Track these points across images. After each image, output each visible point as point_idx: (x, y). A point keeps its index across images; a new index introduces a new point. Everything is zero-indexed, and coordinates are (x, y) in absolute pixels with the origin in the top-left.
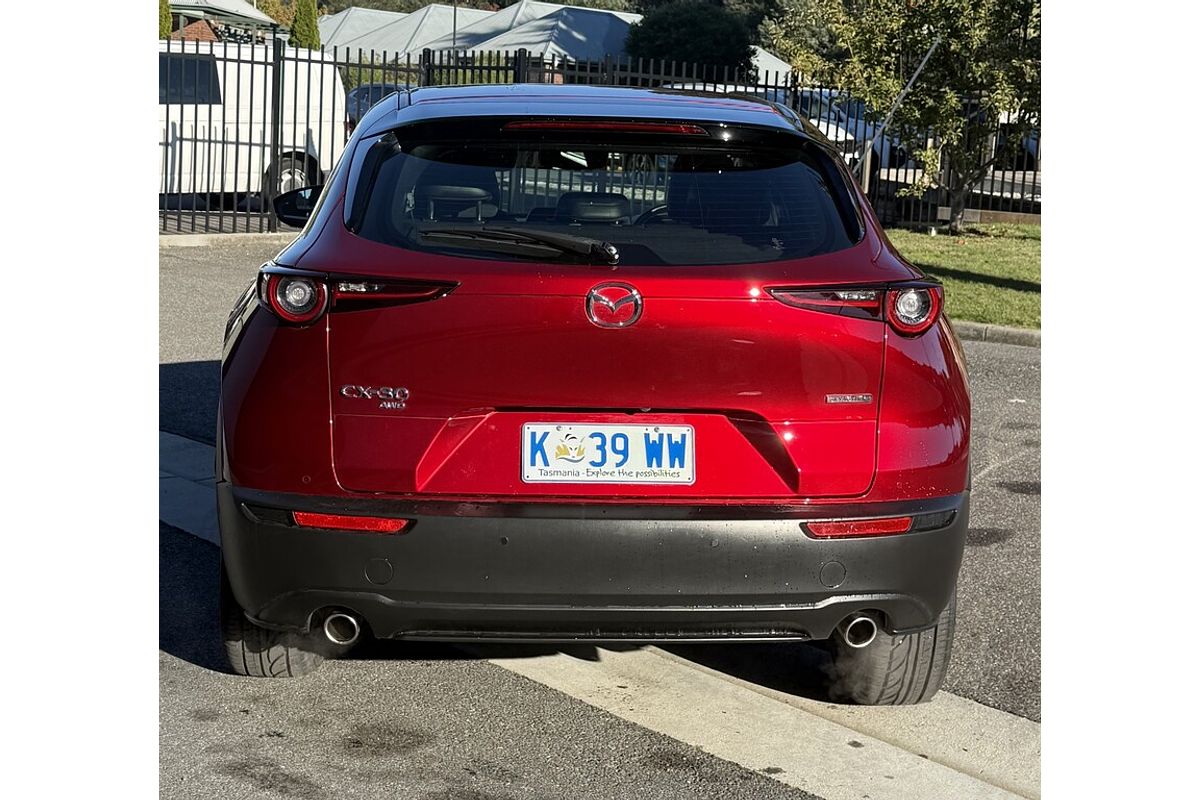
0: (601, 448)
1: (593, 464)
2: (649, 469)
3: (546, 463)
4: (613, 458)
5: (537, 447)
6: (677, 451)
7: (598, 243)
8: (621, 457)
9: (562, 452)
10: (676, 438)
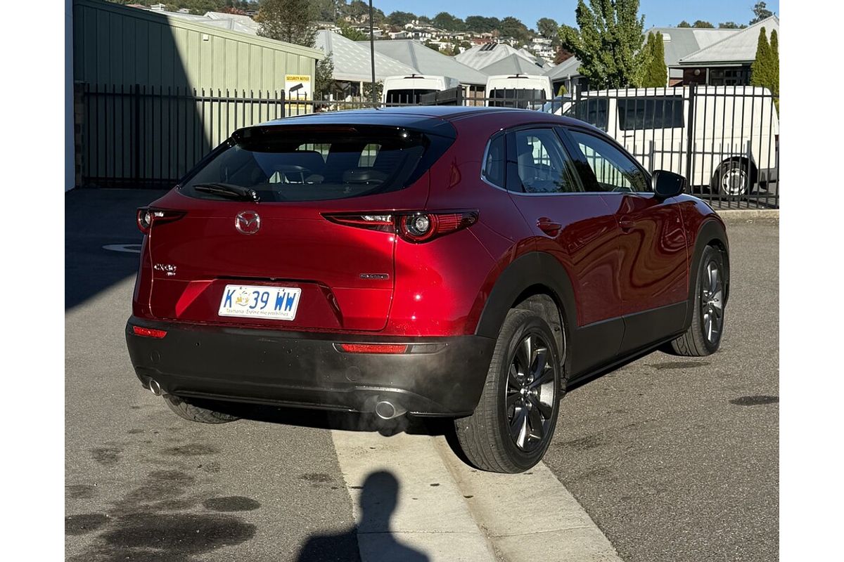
0: (256, 299)
1: (251, 307)
2: (274, 311)
3: (230, 306)
4: (260, 304)
5: (229, 298)
6: (290, 302)
7: (247, 190)
8: (264, 304)
9: (239, 300)
10: (291, 296)
